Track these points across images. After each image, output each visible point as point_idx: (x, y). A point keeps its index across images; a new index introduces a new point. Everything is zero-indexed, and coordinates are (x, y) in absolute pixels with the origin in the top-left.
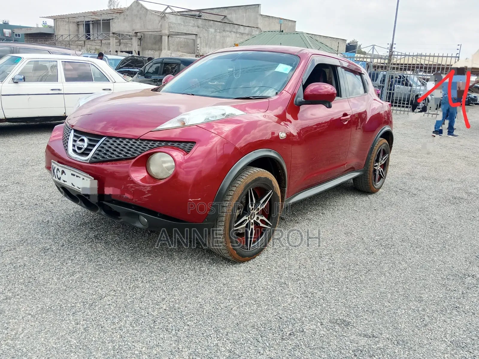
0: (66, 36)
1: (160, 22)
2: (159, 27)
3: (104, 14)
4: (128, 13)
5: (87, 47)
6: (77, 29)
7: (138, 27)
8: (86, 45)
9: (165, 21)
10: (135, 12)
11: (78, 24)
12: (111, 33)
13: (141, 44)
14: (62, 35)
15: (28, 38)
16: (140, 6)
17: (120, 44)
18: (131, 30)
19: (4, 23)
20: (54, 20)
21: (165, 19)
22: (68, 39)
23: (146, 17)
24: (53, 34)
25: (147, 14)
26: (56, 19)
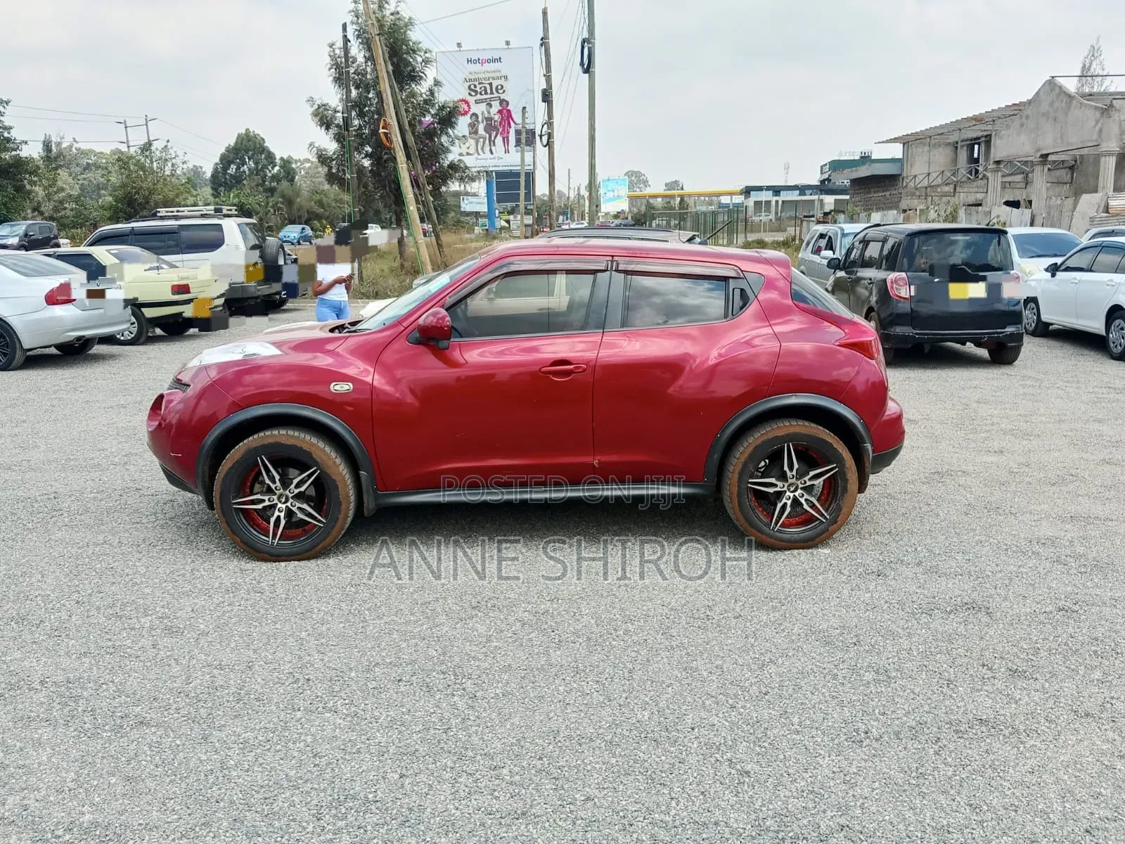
0: (921, 177)
1: (1097, 122)
2: (1095, 136)
3: (999, 118)
4: (1029, 111)
5: (959, 197)
6: (954, 156)
7: (1048, 143)
8: (957, 194)
9: (1111, 119)
10: (1045, 107)
11: (955, 146)
12: (991, 162)
13: (1072, 178)
14: (916, 176)
15: (856, 188)
16: (1057, 91)
17: (1027, 184)
18: (1032, 152)
19: (862, 157)
20: (904, 144)
21: (1112, 113)
22: (925, 183)
23: (1067, 114)
24: (899, 175)
25: (1069, 108)
26: (907, 142)
